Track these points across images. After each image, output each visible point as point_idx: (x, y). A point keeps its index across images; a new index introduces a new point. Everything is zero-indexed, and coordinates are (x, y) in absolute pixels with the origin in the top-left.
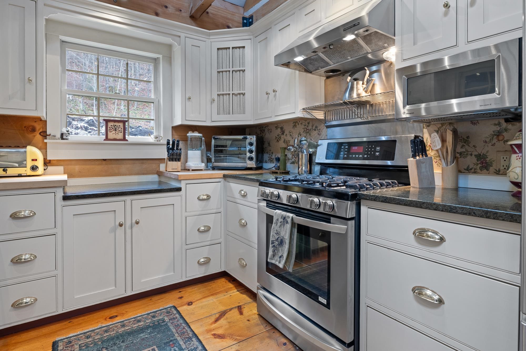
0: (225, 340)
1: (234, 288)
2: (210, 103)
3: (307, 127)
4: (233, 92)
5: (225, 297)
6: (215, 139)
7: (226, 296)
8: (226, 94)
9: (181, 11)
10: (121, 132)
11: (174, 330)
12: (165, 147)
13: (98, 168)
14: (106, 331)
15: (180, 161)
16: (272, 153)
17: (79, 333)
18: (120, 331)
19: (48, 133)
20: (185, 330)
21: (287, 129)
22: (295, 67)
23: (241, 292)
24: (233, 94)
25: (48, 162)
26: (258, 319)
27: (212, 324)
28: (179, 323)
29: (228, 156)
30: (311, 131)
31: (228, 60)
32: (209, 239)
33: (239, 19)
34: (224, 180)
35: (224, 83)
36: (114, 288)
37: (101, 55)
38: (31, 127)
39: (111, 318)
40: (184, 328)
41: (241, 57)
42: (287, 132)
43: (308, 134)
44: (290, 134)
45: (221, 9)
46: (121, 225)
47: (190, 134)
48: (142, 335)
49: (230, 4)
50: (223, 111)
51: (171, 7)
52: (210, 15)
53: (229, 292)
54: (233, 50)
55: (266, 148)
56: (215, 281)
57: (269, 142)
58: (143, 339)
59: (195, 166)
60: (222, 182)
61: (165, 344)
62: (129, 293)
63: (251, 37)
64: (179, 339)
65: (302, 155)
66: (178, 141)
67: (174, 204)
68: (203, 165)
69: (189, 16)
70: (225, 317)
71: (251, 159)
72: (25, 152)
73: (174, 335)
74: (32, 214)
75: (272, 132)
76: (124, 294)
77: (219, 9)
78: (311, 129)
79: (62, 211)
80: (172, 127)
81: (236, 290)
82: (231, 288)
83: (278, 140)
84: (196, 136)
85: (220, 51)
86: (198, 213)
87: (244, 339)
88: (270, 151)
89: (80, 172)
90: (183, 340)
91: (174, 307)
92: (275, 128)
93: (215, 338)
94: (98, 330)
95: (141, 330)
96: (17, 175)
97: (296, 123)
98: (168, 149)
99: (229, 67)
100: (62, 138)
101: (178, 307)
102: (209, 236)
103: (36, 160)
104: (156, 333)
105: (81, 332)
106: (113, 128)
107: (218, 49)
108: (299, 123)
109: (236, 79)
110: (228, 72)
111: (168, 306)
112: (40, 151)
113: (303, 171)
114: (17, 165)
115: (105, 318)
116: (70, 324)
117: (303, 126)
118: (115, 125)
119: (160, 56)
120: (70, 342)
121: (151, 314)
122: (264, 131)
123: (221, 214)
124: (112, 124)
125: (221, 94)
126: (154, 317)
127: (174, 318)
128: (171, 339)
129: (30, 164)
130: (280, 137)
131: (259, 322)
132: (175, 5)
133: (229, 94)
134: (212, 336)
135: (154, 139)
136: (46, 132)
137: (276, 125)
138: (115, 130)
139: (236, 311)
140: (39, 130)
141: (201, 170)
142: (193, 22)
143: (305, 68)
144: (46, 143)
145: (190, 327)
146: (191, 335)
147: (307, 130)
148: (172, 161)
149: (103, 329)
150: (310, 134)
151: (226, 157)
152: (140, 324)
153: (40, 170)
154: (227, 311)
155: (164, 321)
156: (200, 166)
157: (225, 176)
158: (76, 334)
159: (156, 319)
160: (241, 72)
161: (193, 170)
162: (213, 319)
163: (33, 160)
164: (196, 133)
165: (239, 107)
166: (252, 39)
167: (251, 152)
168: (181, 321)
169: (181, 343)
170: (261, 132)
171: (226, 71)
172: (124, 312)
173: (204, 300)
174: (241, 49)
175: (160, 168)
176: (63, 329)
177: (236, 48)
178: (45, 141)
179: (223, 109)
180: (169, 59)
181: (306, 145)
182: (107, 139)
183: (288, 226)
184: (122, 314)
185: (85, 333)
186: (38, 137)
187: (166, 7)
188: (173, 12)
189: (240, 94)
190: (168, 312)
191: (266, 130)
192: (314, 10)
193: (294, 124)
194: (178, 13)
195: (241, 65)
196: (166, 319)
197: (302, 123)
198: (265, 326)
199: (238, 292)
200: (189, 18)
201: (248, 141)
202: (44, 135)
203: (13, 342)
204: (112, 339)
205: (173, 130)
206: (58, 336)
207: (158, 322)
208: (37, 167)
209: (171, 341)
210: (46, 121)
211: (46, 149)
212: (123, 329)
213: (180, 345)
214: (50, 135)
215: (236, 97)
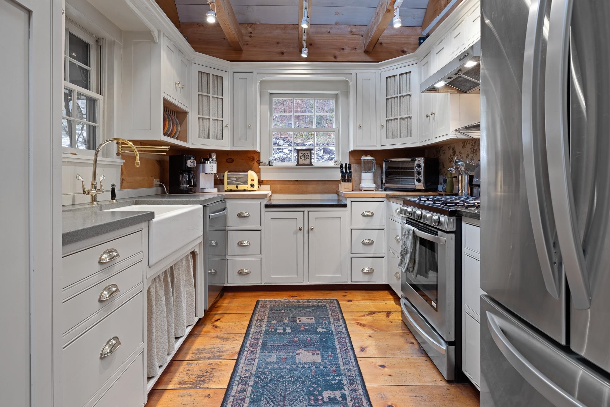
0: (364, 328)
1: (393, 300)
2: (380, 128)
3: (474, 147)
4: (401, 117)
5: (380, 303)
6: (386, 162)
7: (382, 303)
8: (394, 119)
9: (356, 49)
10: (308, 159)
11: (330, 313)
12: (339, 170)
13: (292, 187)
14: (287, 302)
15: (351, 182)
16: (446, 175)
17: (272, 299)
18: (295, 304)
19: (261, 161)
20: (337, 314)
21: (458, 149)
22: (446, 90)
23: (396, 303)
24: (400, 118)
25: (261, 181)
26: (400, 323)
27: (360, 316)
28: (335, 310)
29: (404, 178)
30: (477, 151)
31: (396, 85)
32: (372, 252)
33: (414, 41)
34: (387, 199)
35: (392, 109)
36: (296, 276)
37: (295, 99)
38: (252, 158)
39: (293, 296)
40: (337, 313)
41: (408, 82)
42: (457, 153)
43: (475, 154)
44: (460, 154)
45: (395, 36)
46: (300, 229)
47: (363, 158)
48: (308, 310)
49: (407, 27)
50: (392, 136)
51: (347, 48)
52: (384, 45)
53: (386, 301)
54: (401, 76)
55: (441, 169)
56: (378, 291)
57: (443, 163)
58: (308, 312)
59: (366, 187)
60: (385, 202)
61: (320, 318)
62: (306, 283)
63: (417, 61)
64: (331, 318)
65: (462, 177)
66: (349, 165)
67: (341, 218)
68: (373, 186)
69: (363, 51)
70: (373, 315)
71: (419, 181)
72: (248, 174)
73: (329, 315)
74: (248, 215)
75: (446, 153)
76: (302, 283)
77: (393, 36)
78: (477, 149)
79: (264, 216)
80: (349, 152)
81: (393, 301)
82: (390, 299)
83: (450, 161)
84: (369, 159)
85: (389, 79)
86: (362, 227)
87: (381, 331)
88: (444, 172)
89: (280, 189)
90: (333, 319)
91: (337, 301)
92: (448, 148)
93: (357, 324)
94: (282, 301)
95: (309, 307)
96: (243, 190)
97: (465, 143)
98: (342, 172)
99: (397, 93)
100: (270, 165)
101: (340, 301)
102: (373, 249)
103: (253, 180)
104: (317, 311)
105: (273, 299)
106: (302, 156)
107: (387, 78)
108: (468, 143)
109: (403, 103)
110: (396, 98)
111: (333, 299)
112: (257, 174)
113: (463, 193)
114: (242, 184)
115: (289, 295)
116: (268, 294)
117: (471, 146)
118: (304, 153)
119: (339, 92)
120: (266, 302)
121: (318, 300)
122: (439, 152)
123: (384, 231)
124: (302, 152)
125: (390, 120)
126: (320, 302)
127: (333, 306)
128: (325, 316)
129: (250, 183)
130: (452, 158)
131: (400, 325)
132: (351, 45)
133: (397, 119)
134: (355, 323)
135: (334, 163)
136: (260, 160)
137: (449, 146)
138: (304, 157)
139: (385, 314)
140: (256, 159)
141: (373, 190)
142: (367, 56)
143: (458, 89)
144: (260, 168)
145: (342, 314)
146: (340, 318)
147: (474, 150)
148: (345, 182)
149: (286, 301)
150: (476, 155)
151: (402, 178)
152: (309, 304)
153: (256, 187)
154: (377, 312)
155: (325, 306)
156: (370, 186)
157: (388, 197)
158: (270, 299)
159: (321, 303)
160: (408, 96)
161: (365, 190)
162: (362, 314)
163: (251, 180)
164: (368, 157)
165: (406, 130)
166: (418, 63)
167: (419, 173)
168: (338, 309)
169: (331, 320)
170: (437, 153)
171: (394, 98)
172: (302, 295)
173: (362, 301)
174: (408, 75)
175: (338, 188)
176: (264, 296)
177: (403, 74)
178: (260, 167)
179: (392, 134)
180: (346, 94)
181: (464, 166)
182: (298, 164)
183: (410, 237)
184: (301, 296)
185: (275, 300)
186: (256, 164)
187: (343, 49)
188: (349, 52)
189: (407, 118)
190: (330, 302)
191: (441, 151)
192: (460, 33)
193: (463, 144)
194: (353, 51)
195: (408, 90)
196: (328, 305)
197: (470, 143)
198: (403, 329)
199: (394, 303)
200: (363, 53)
201: (416, 163)
202: (259, 162)
203: (238, 295)
204: (289, 307)
205: (350, 155)
206: (261, 298)
207: (321, 305)
208: (254, 185)
209: (325, 317)
210: (260, 153)
211: (260, 173)
212: (297, 304)
213: (330, 321)
214: (262, 163)
215: (404, 121)
